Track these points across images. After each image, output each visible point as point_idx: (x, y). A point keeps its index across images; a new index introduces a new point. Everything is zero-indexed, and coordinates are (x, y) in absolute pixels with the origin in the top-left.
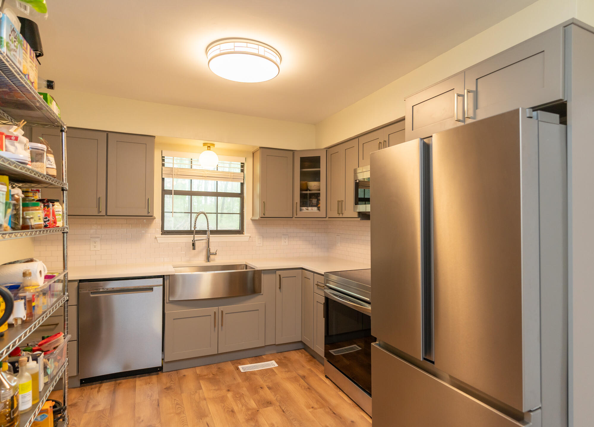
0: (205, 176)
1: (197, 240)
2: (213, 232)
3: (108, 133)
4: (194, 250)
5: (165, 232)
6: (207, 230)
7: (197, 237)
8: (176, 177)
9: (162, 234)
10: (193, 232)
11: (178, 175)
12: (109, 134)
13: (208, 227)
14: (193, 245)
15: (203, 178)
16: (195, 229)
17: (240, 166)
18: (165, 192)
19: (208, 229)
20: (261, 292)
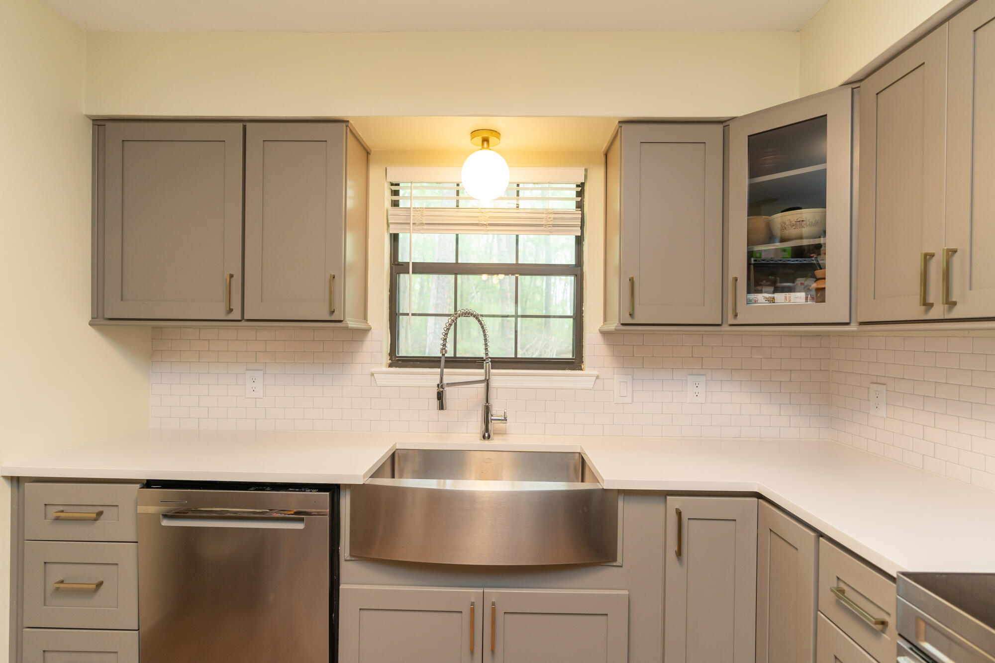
0: (485, 223)
1: (449, 385)
2: (499, 363)
3: (244, 122)
4: (442, 411)
5: (398, 361)
6: (484, 356)
7: (453, 375)
8: (418, 231)
9: (390, 366)
10: (440, 361)
11: (422, 224)
12: (248, 125)
13: (486, 349)
14: (440, 396)
15: (481, 228)
16: (443, 355)
17: (573, 194)
18: (398, 268)
19: (487, 354)
20: (615, 560)
